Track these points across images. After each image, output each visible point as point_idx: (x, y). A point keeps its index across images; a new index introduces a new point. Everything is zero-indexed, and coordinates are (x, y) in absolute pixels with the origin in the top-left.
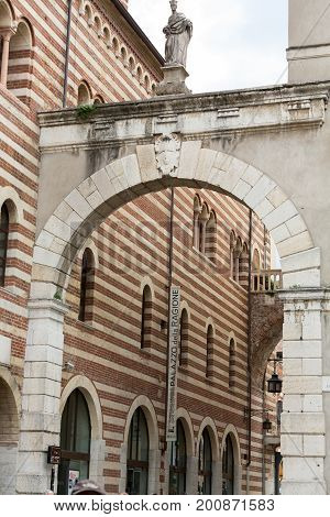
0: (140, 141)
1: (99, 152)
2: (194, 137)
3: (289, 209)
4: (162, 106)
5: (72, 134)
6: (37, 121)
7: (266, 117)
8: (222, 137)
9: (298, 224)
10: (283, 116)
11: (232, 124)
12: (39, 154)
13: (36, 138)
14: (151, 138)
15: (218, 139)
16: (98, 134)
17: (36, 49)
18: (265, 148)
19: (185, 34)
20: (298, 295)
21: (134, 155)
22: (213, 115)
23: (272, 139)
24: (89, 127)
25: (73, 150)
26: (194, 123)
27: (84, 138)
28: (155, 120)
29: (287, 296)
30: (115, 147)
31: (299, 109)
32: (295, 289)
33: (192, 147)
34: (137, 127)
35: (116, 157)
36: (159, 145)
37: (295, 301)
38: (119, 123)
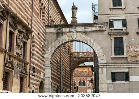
0: (68, 32)
1: (59, 34)
2: (79, 32)
3: (99, 47)
4: (73, 25)
5: (52, 30)
6: (45, 27)
7: (94, 29)
8: (85, 32)
9: (101, 50)
10: (98, 29)
11: (87, 30)
12: (46, 33)
13: (45, 30)
14: (70, 32)
15: (84, 32)
16: (59, 30)
17: (45, 12)
18: (94, 35)
19: (76, 10)
20: (102, 65)
21: (67, 35)
22: (83, 28)
23: (95, 33)
24: (57, 29)
25: (53, 33)
26: (79, 29)
27: (56, 31)
28: (71, 28)
29: (100, 65)
30: (63, 33)
31: (101, 28)
32: (101, 63)
33: (79, 34)
34: (67, 29)
35: (63, 35)
36: (72, 33)
37: (101, 66)
38: (63, 28)
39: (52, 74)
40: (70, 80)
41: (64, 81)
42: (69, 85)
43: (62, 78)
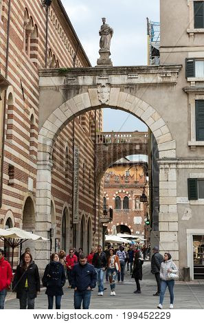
0: (90, 86)
1: (69, 91)
2: (116, 86)
3: (161, 122)
4: (102, 71)
5: (55, 81)
6: (38, 73)
7: (150, 79)
8: (130, 87)
9: (165, 129)
10: (159, 79)
11: (135, 81)
12: (39, 89)
13: (38, 81)
14: (95, 85)
15: (128, 88)
16: (69, 82)
17: (38, 39)
18: (150, 93)
19: (110, 35)
20: (166, 161)
21: (87, 93)
22: (126, 77)
23: (153, 89)
24: (64, 78)
25: (56, 89)
26: (117, 79)
27: (62, 84)
28: (97, 77)
29: (161, 162)
30: (78, 89)
31: (166, 76)
32: (165, 159)
33: (115, 91)
34: (89, 80)
35: (78, 93)
36: (99, 89)
37: (165, 164)
38: (80, 77)
39: (53, 181)
40: (95, 195)
41: (81, 197)
42: (92, 207)
43: (75, 191)
